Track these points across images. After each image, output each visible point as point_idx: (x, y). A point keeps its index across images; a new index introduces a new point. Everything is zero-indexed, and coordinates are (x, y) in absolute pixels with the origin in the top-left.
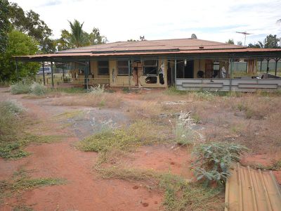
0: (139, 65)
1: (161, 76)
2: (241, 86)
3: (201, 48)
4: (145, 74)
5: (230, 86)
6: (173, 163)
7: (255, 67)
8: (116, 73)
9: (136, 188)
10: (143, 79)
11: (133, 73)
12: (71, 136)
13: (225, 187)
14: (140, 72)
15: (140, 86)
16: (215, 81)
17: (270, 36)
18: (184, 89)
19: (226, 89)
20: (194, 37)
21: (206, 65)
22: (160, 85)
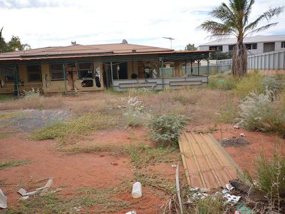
0: (74, 69)
1: (97, 79)
2: (172, 84)
3: (134, 51)
4: (80, 78)
5: (163, 84)
6: (129, 138)
7: (181, 71)
8: (49, 78)
9: (102, 156)
10: (78, 83)
11: (69, 77)
12: (18, 132)
13: (178, 144)
14: (76, 76)
15: (76, 91)
16: (149, 81)
17: (190, 45)
18: (121, 90)
19: (159, 87)
20: (125, 42)
21: (139, 68)
22: (97, 88)
